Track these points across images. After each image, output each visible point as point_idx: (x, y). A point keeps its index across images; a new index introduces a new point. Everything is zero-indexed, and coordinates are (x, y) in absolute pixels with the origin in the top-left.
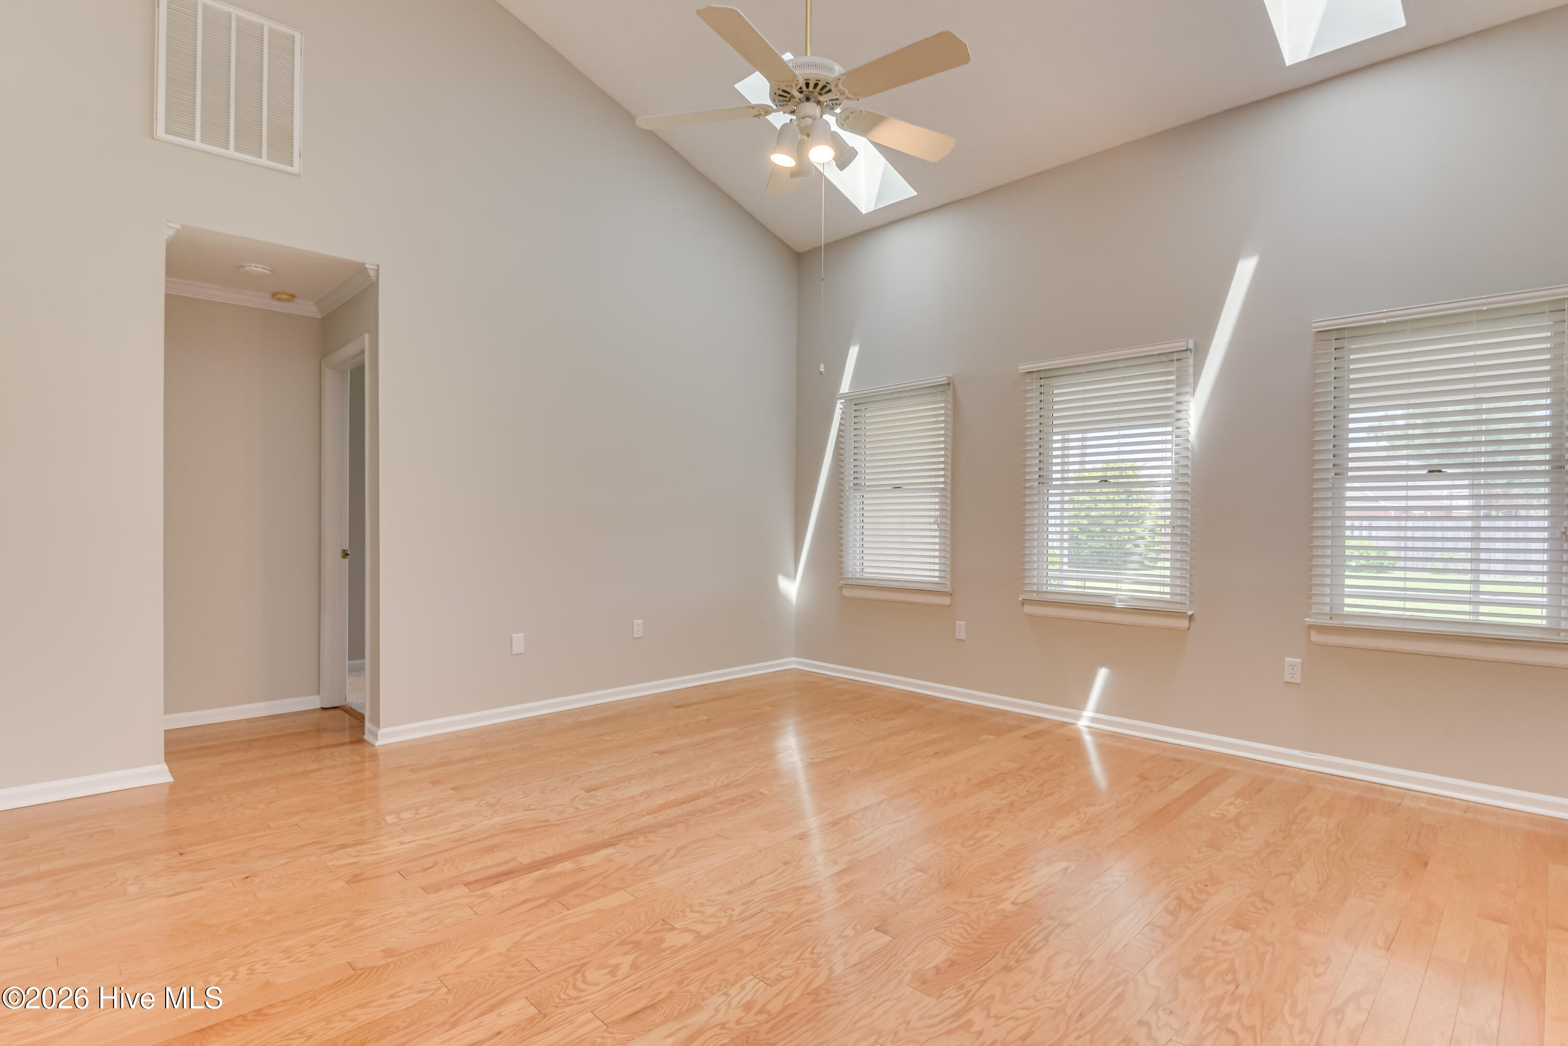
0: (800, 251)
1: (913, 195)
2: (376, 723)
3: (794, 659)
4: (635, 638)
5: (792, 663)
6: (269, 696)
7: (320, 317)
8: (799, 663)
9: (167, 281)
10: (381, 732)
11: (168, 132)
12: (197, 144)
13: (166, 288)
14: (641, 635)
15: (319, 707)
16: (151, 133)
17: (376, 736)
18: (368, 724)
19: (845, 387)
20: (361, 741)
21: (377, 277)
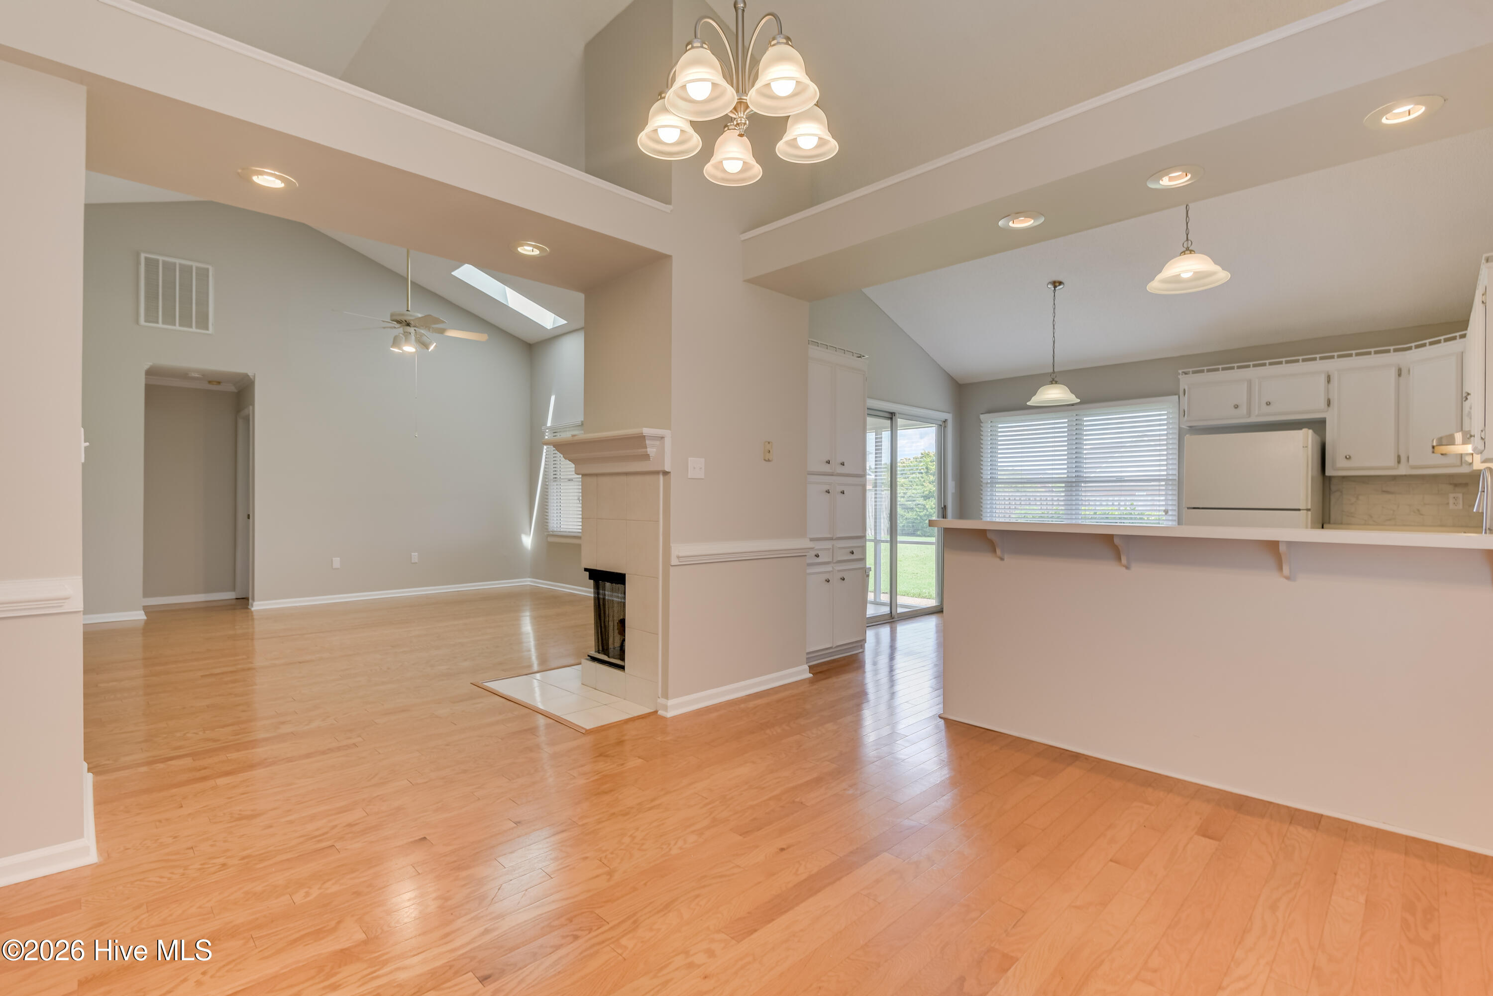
0: (531, 342)
1: (563, 323)
2: (253, 600)
3: (529, 579)
4: (413, 563)
5: (528, 582)
6: (206, 591)
7: (236, 391)
8: (531, 582)
9: (146, 378)
10: (255, 603)
11: (146, 321)
12: (160, 325)
13: (146, 381)
14: (416, 561)
15: (234, 597)
16: (137, 321)
17: (252, 606)
18: (250, 601)
19: (549, 424)
20: (248, 608)
21: (254, 379)
